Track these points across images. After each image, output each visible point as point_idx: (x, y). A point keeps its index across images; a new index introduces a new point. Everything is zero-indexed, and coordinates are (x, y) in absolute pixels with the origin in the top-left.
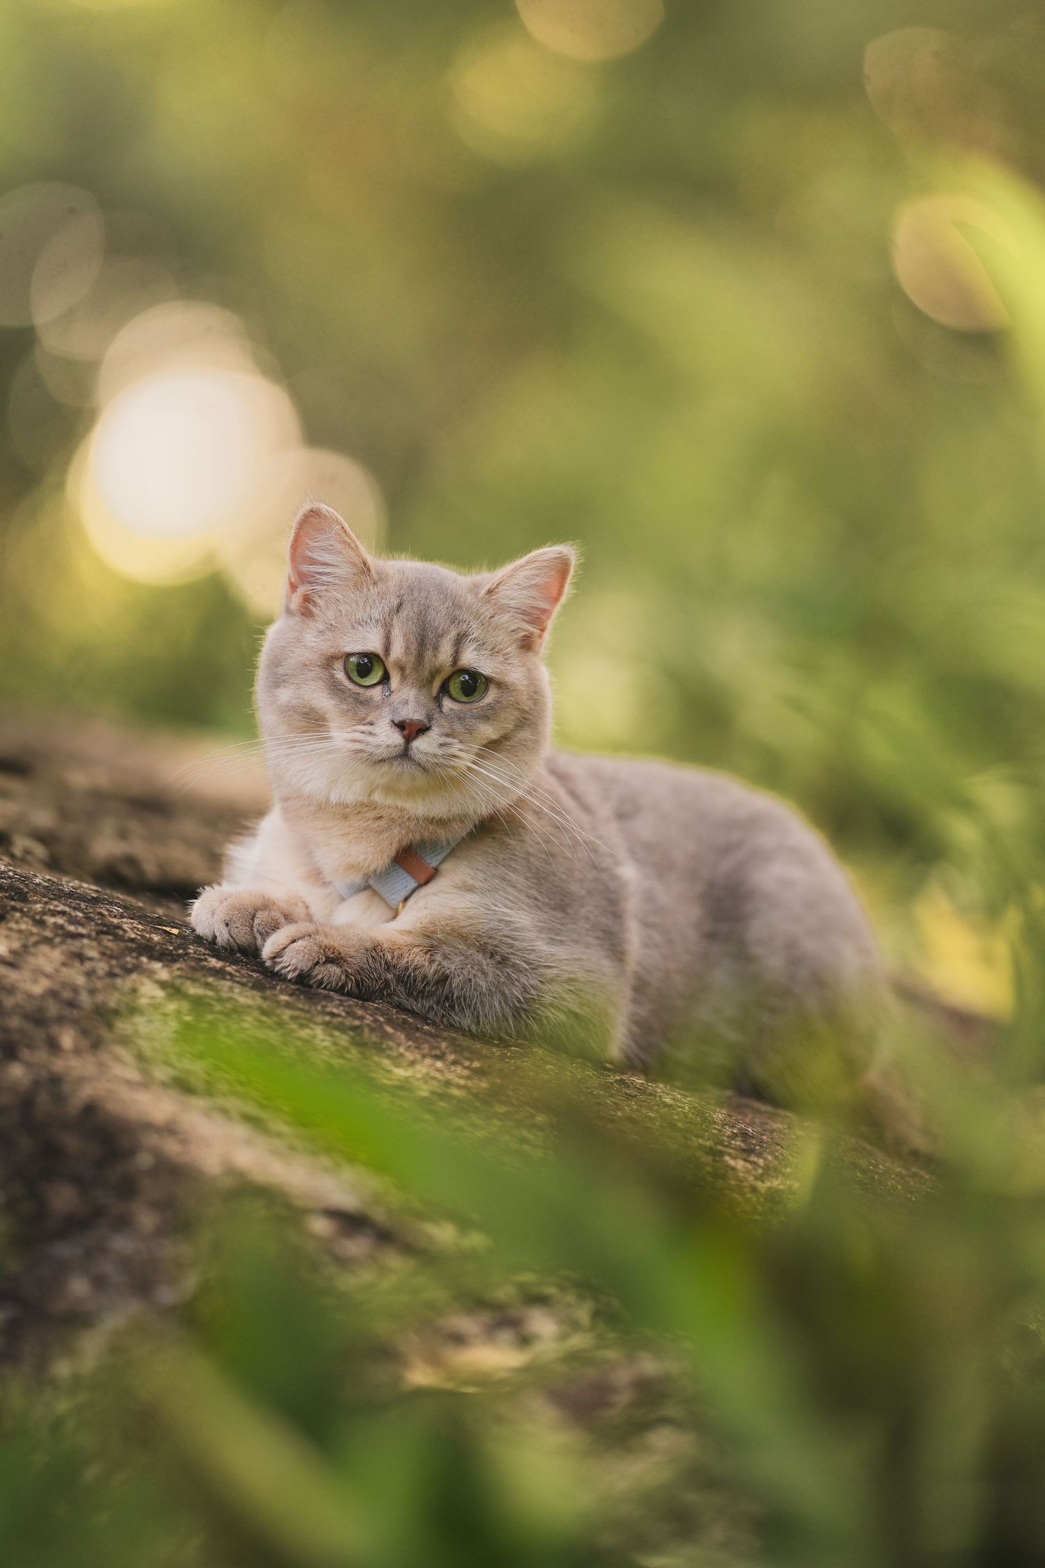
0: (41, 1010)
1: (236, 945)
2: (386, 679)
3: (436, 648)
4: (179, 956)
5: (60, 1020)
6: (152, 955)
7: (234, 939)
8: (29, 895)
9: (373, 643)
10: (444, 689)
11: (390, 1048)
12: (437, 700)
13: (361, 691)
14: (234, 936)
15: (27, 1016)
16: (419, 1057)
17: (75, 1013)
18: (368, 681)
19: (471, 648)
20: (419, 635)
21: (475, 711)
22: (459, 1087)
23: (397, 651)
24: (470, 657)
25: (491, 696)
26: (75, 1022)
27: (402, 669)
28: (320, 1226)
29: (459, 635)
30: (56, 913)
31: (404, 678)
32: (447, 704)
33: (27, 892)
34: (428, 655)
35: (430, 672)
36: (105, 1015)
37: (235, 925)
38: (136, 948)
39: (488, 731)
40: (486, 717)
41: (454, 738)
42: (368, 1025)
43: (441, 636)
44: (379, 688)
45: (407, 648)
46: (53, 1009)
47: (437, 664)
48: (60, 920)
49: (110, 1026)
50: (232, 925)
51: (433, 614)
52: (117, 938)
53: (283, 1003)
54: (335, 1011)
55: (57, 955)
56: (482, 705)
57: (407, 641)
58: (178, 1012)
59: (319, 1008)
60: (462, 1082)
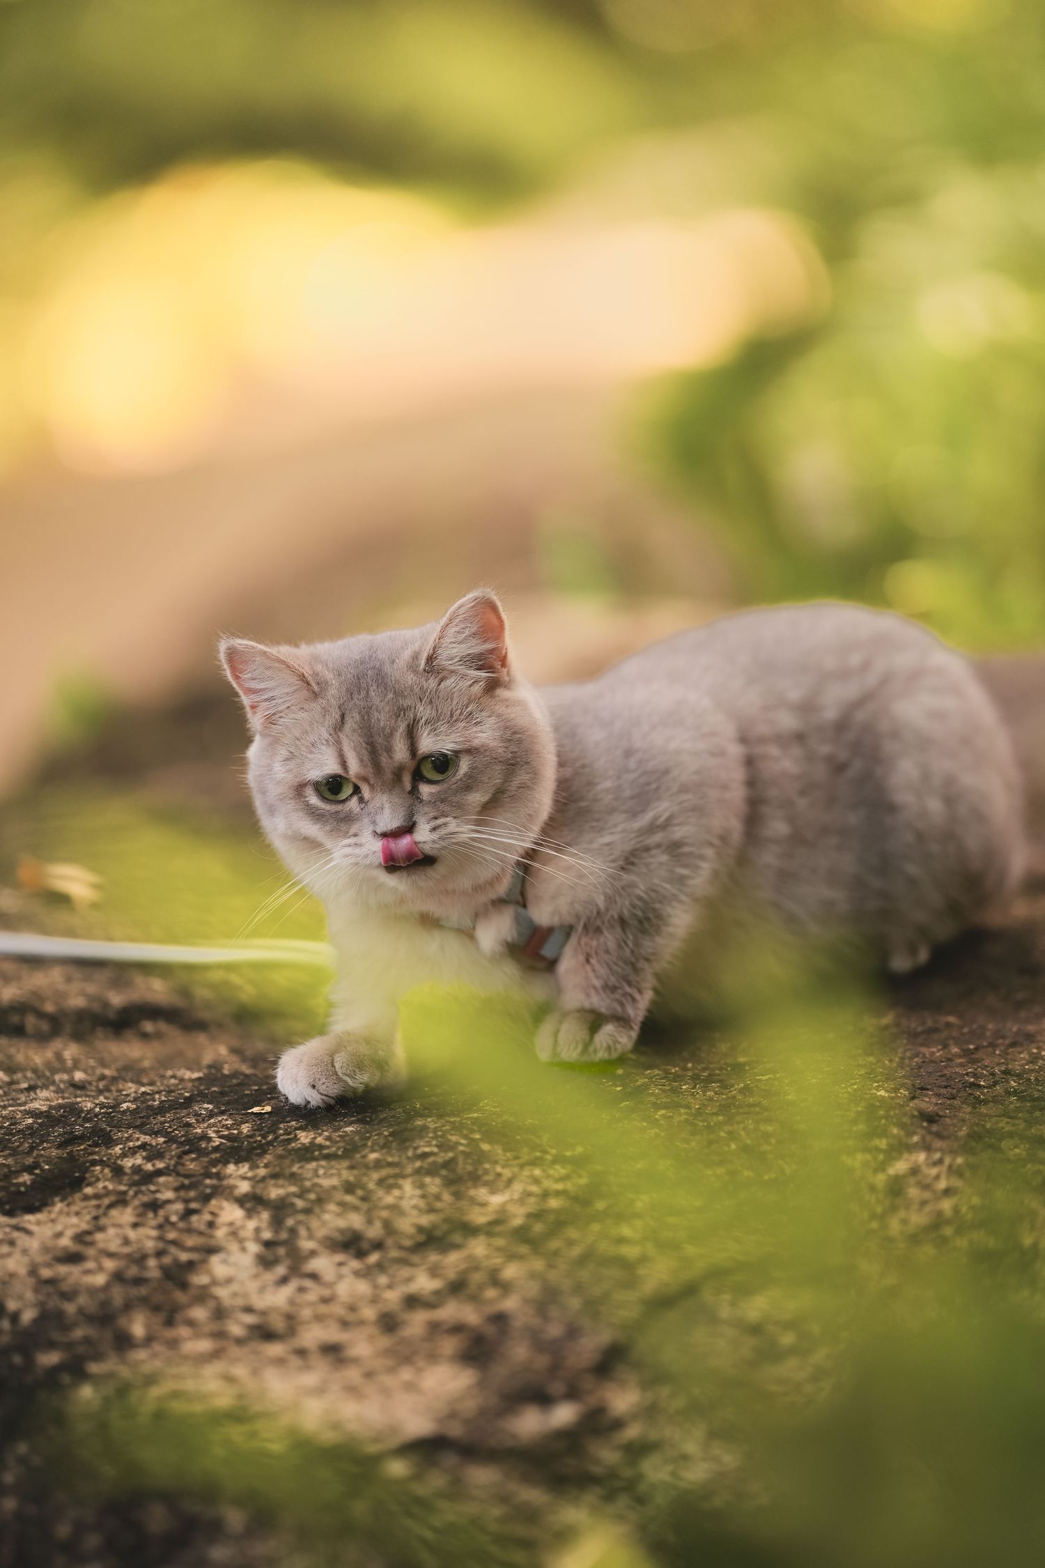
0: (105, 1304)
1: (331, 1100)
2: (357, 790)
3: (389, 750)
4: (270, 1143)
5: (128, 1307)
6: (239, 1157)
7: (325, 1095)
8: (113, 1133)
9: (331, 766)
10: (418, 777)
11: (486, 1172)
12: (414, 792)
13: (339, 807)
14: (325, 1093)
15: (91, 1319)
16: (516, 1170)
17: (143, 1291)
18: (343, 796)
19: (425, 734)
20: (367, 744)
21: (454, 786)
22: (558, 1193)
23: (354, 767)
24: (427, 744)
25: (464, 766)
26: (144, 1301)
27: (365, 780)
28: (397, 1468)
29: (408, 725)
30: (136, 1149)
31: (372, 787)
32: (426, 790)
33: (111, 1131)
34: (384, 759)
35: (394, 773)
36: (177, 1275)
37: (321, 1082)
38: (221, 1156)
39: (476, 798)
40: (469, 785)
41: (447, 817)
42: (463, 1152)
43: (391, 734)
44: (355, 799)
45: (362, 761)
46: (118, 1296)
47: (396, 764)
48: (138, 1160)
49: (184, 1286)
50: (318, 1084)
51: (376, 714)
52: (202, 1153)
53: (371, 1165)
54: (427, 1150)
55: (126, 1216)
56: (459, 778)
57: (358, 754)
58: (257, 1230)
59: (410, 1153)
60: (559, 1186)
